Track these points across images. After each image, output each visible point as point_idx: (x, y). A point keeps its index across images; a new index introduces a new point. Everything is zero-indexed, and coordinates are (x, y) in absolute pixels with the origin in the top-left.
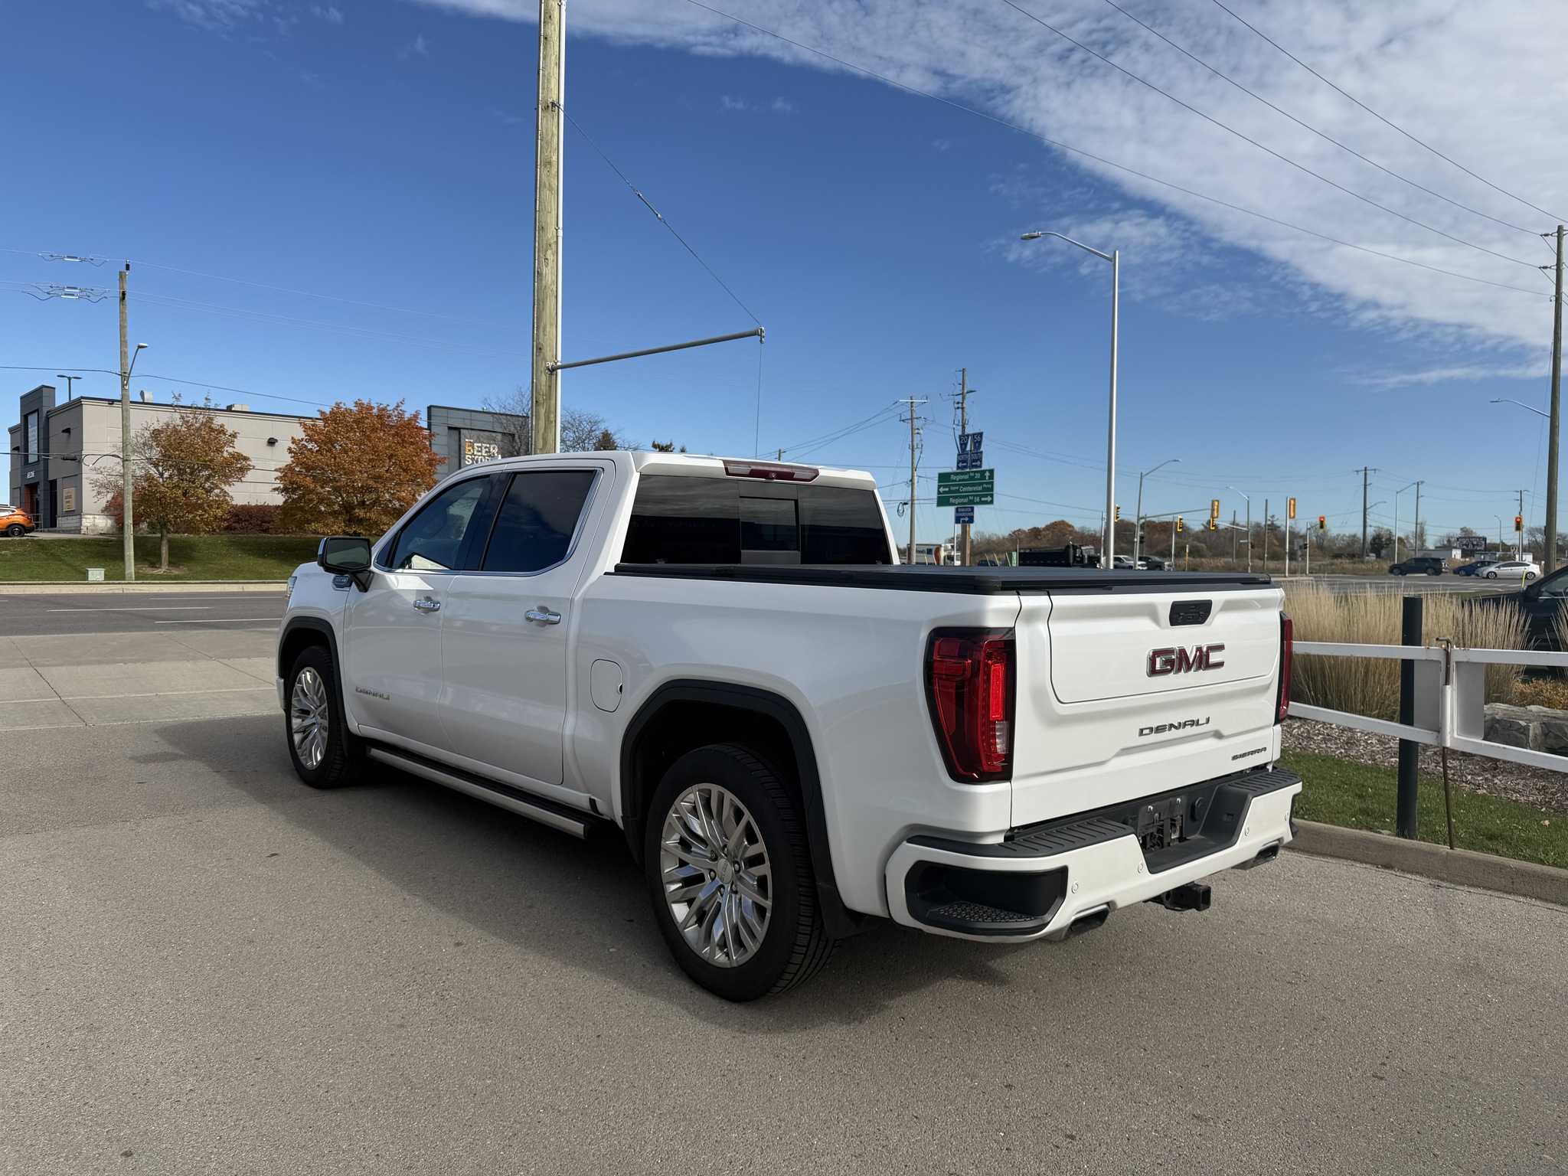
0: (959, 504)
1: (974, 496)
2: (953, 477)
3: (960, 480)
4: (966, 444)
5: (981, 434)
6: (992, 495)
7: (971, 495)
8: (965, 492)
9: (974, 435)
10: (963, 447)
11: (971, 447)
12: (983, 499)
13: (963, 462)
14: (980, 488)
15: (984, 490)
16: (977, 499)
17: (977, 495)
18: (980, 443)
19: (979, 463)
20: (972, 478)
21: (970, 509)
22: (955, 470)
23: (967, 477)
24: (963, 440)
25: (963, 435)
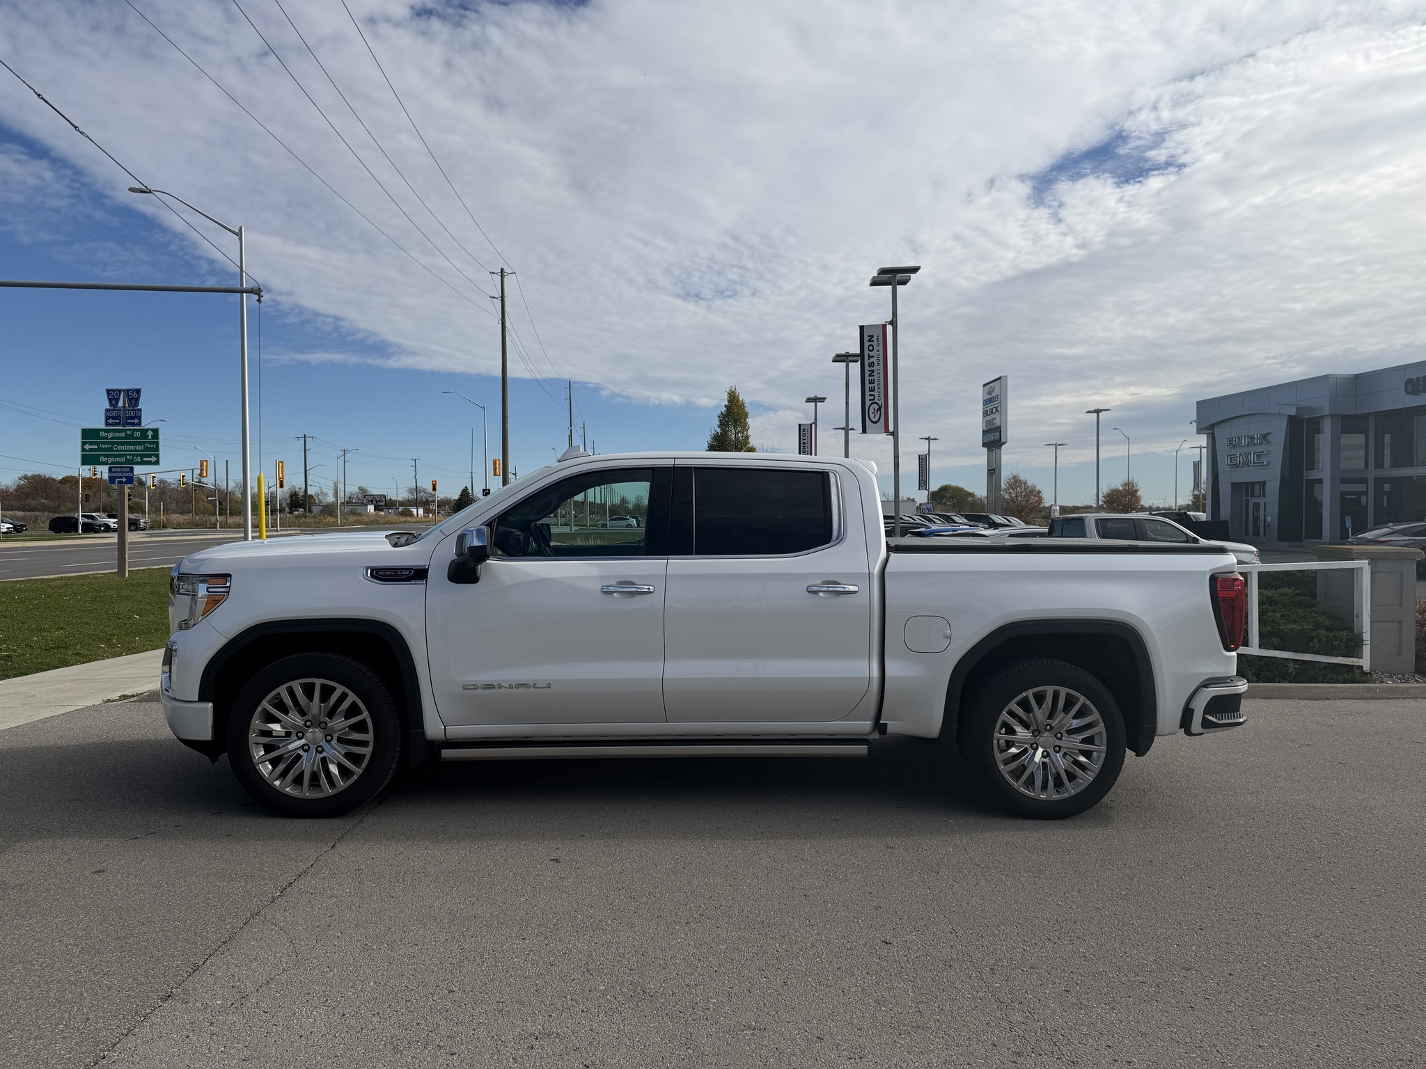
0: (112, 463)
1: (134, 455)
2: (102, 434)
3: (112, 438)
4: (117, 400)
5: (138, 391)
6: (157, 456)
7: (130, 455)
8: (121, 451)
9: (128, 391)
10: (114, 402)
11: (124, 403)
12: (145, 459)
13: (113, 418)
14: (141, 448)
15: (146, 449)
16: (139, 459)
17: (137, 455)
18: (137, 400)
19: (136, 421)
20: (127, 436)
21: (128, 470)
22: (103, 426)
23: (122, 435)
24: (113, 395)
25: (112, 390)
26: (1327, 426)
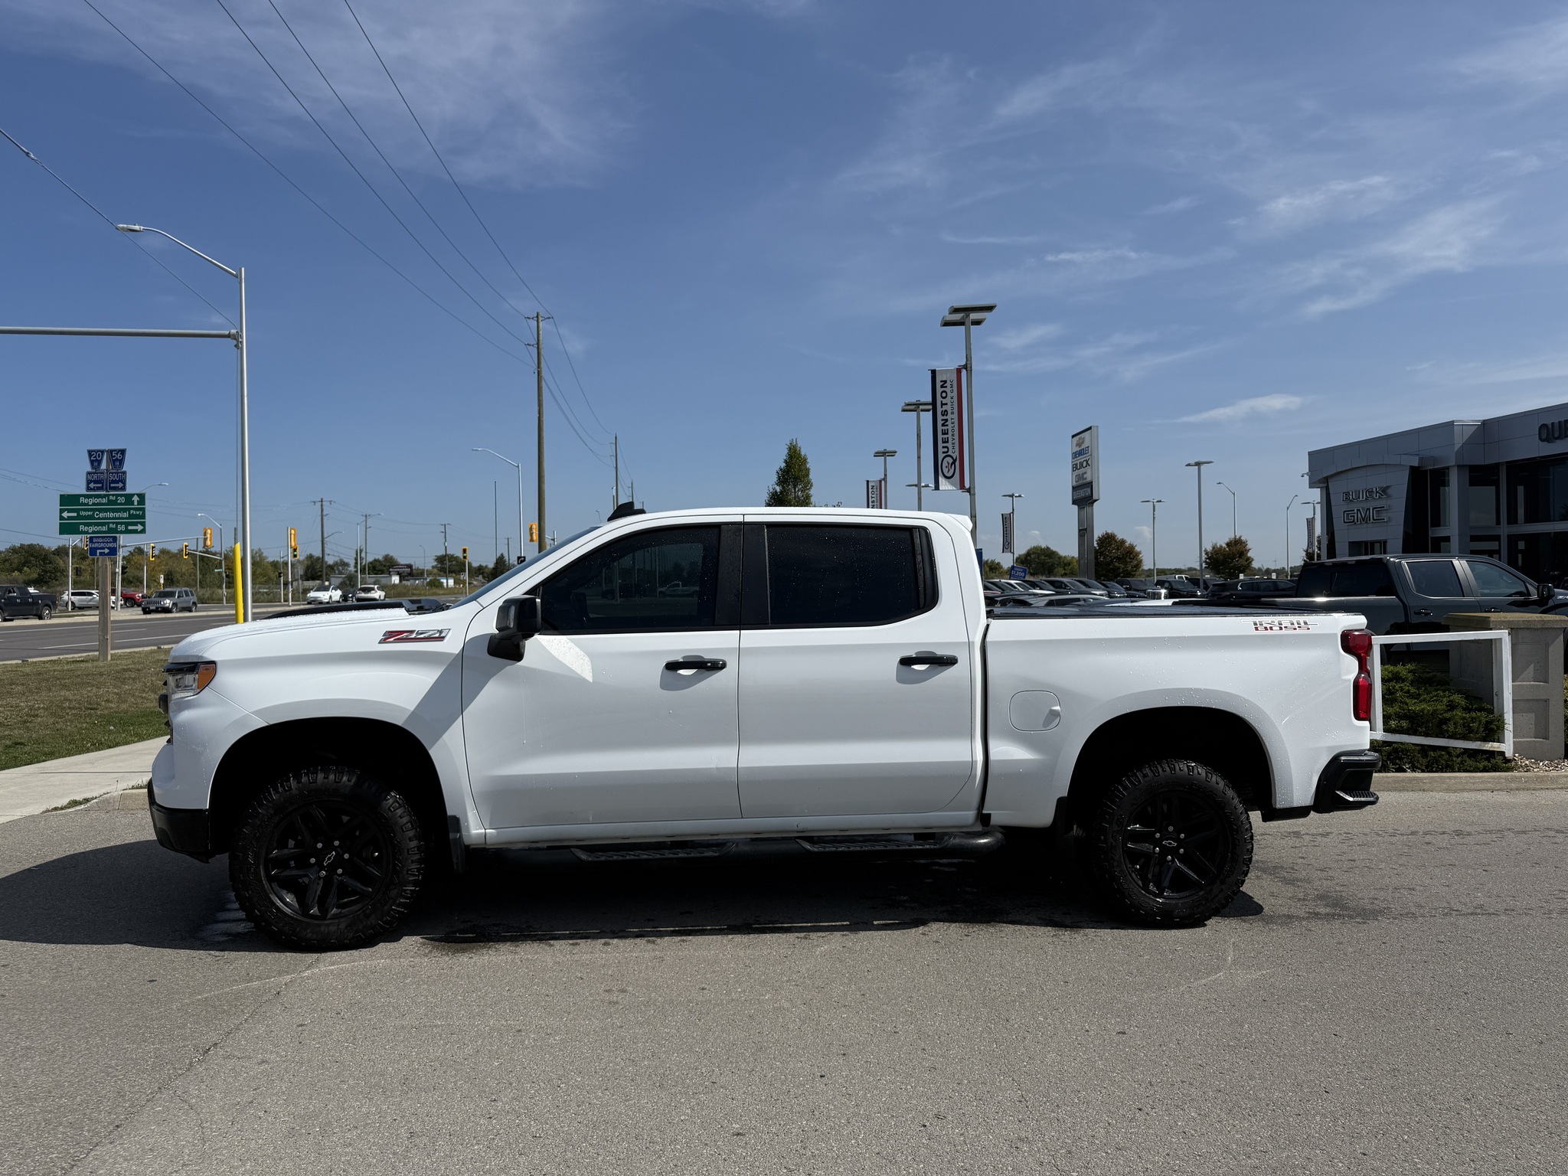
0: (94, 532)
1: (117, 524)
2: (82, 500)
3: (94, 504)
4: (100, 462)
5: (123, 452)
6: (143, 524)
7: (113, 523)
8: (103, 519)
9: (112, 451)
10: (96, 464)
11: (108, 465)
12: (130, 528)
13: (95, 482)
14: (126, 515)
15: (131, 516)
16: (123, 528)
17: (122, 523)
18: (121, 462)
19: (120, 485)
20: (110, 502)
21: (111, 540)
22: (84, 491)
23: (104, 501)
24: (95, 457)
25: (92, 451)
26: (1454, 477)
